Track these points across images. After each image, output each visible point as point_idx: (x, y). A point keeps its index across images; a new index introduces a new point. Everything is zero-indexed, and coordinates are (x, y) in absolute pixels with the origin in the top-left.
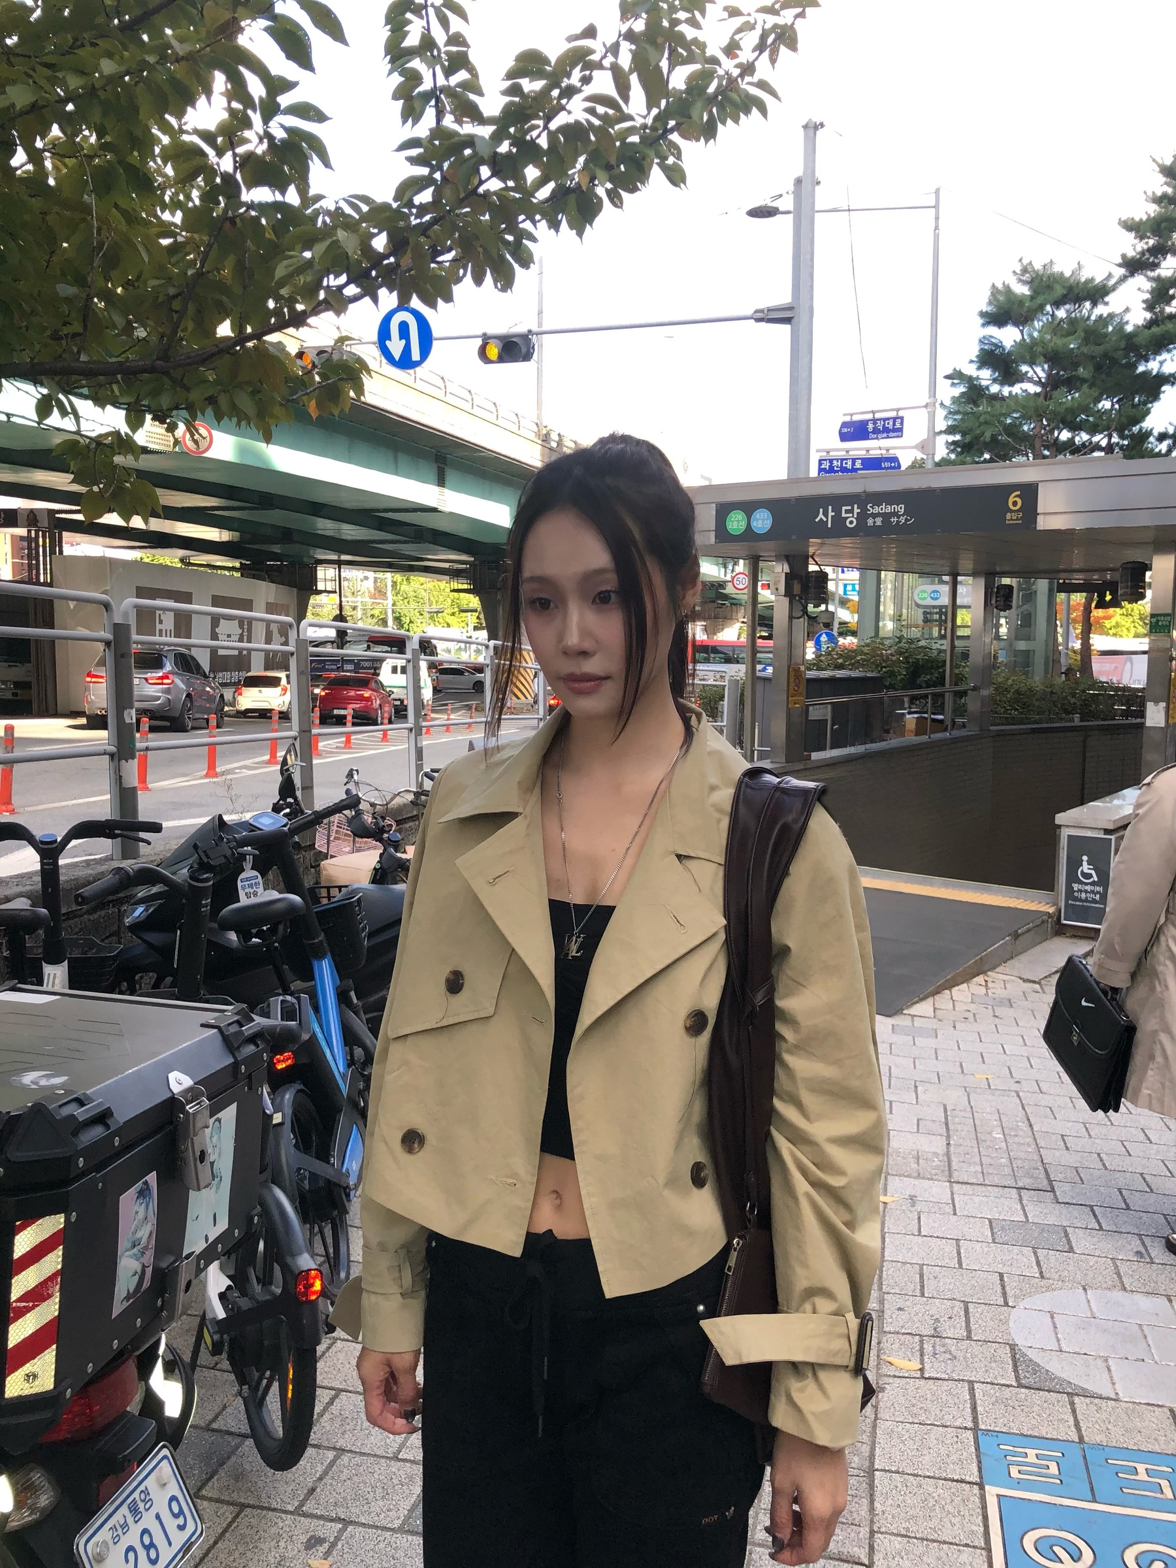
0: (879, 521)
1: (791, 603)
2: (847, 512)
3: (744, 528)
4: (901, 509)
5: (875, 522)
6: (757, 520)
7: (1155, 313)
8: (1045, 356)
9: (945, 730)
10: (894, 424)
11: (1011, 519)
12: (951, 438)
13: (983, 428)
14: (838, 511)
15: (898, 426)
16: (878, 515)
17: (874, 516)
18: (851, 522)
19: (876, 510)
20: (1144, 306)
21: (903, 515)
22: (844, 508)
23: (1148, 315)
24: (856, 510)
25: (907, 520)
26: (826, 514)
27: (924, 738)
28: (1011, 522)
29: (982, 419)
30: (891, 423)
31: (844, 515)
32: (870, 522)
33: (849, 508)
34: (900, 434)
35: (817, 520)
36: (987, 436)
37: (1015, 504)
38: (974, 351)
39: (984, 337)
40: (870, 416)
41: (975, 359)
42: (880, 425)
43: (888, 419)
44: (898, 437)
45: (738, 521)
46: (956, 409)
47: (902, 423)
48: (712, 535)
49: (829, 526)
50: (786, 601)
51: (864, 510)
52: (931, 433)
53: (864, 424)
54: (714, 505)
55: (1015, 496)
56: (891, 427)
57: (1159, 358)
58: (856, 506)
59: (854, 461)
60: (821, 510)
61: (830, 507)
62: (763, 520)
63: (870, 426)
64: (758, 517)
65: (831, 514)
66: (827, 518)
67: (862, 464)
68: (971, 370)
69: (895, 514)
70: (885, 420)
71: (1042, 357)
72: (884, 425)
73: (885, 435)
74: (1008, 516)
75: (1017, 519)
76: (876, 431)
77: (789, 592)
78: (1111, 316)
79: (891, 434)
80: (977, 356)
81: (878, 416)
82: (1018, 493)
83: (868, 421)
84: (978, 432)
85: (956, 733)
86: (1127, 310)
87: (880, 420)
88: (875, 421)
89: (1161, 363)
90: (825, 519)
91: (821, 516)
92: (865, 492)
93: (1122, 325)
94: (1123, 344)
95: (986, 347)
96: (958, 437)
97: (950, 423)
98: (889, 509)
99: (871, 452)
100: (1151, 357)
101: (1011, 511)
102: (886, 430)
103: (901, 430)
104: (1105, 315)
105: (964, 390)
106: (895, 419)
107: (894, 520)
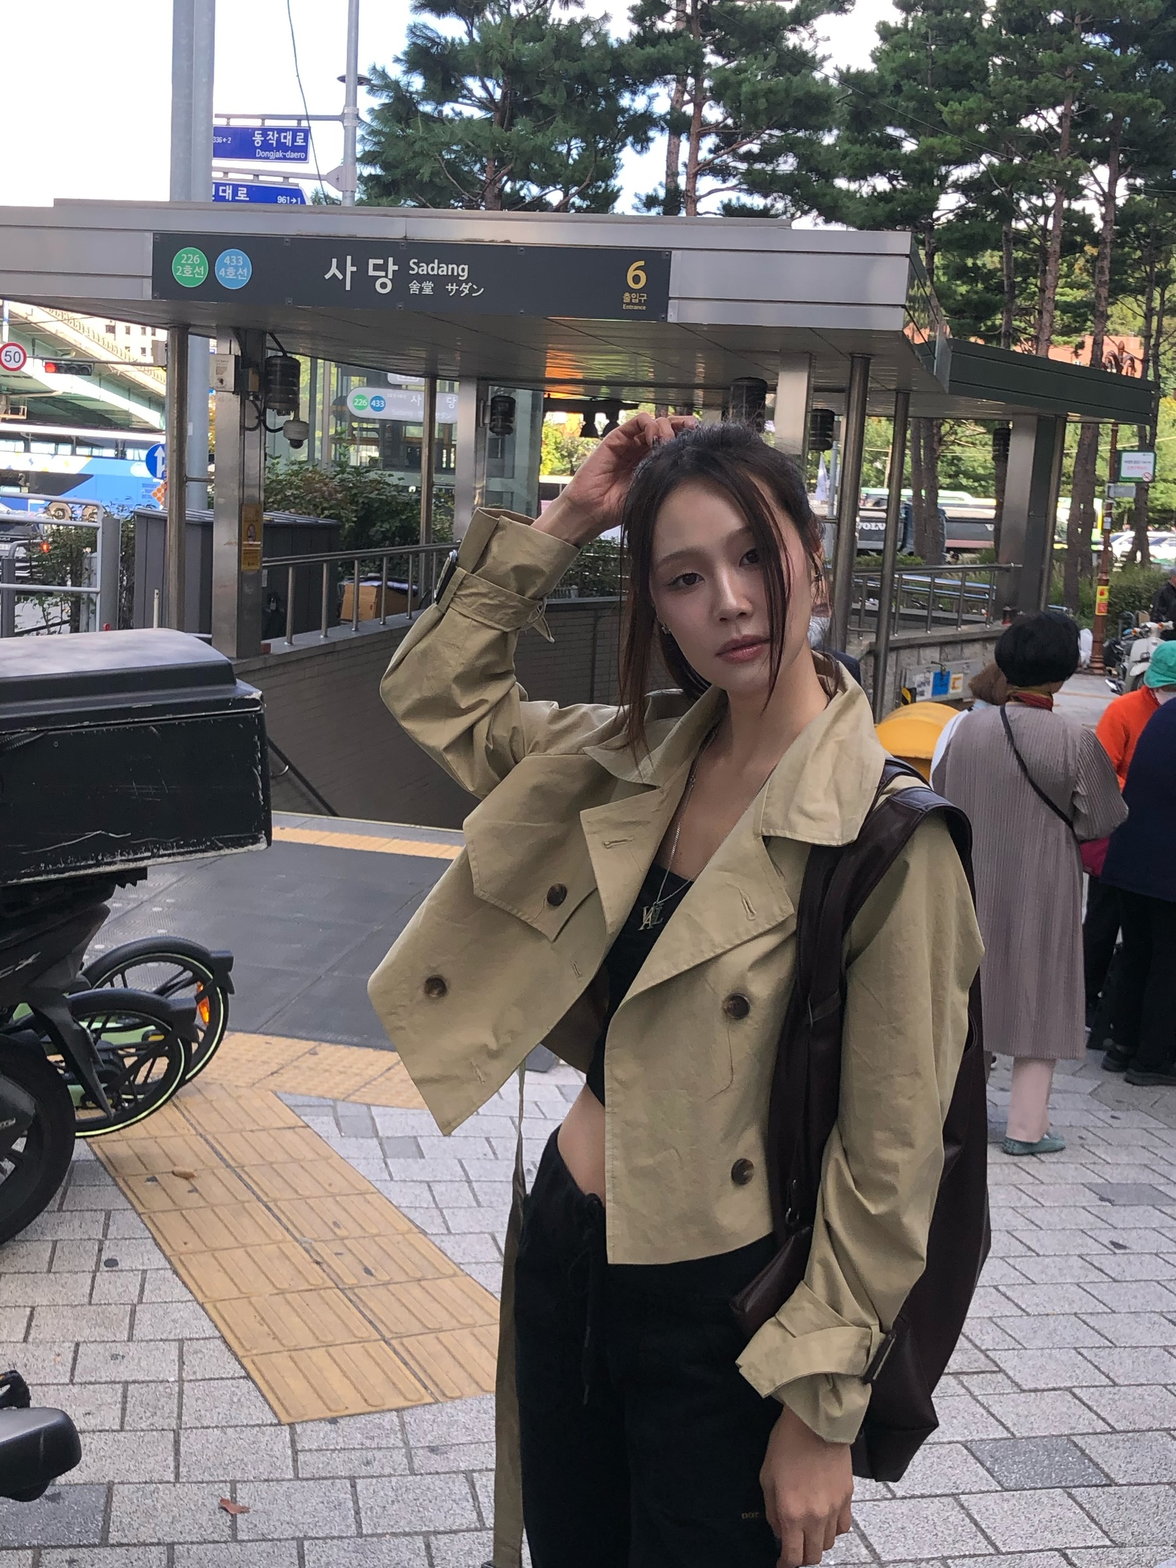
0: (428, 288)
1: (242, 403)
2: (377, 267)
3: (203, 277)
4: (463, 271)
5: (421, 289)
6: (226, 266)
7: (643, 28)
8: (503, 66)
10: (294, 140)
11: (631, 303)
12: (367, 171)
13: (418, 160)
14: (361, 265)
15: (300, 142)
16: (427, 277)
17: (421, 278)
18: (384, 286)
19: (424, 269)
20: (632, 15)
21: (466, 281)
22: (372, 262)
23: (635, 29)
24: (392, 267)
25: (471, 290)
26: (342, 268)
28: (630, 307)
29: (417, 147)
30: (290, 137)
31: (371, 273)
32: (414, 287)
33: (381, 262)
34: (302, 155)
35: (327, 276)
36: (425, 173)
37: (636, 279)
38: (402, 44)
39: (415, 26)
40: (257, 123)
41: (402, 57)
42: (272, 138)
43: (285, 130)
44: (300, 159)
45: (193, 266)
46: (379, 128)
47: (306, 139)
48: (148, 284)
49: (348, 288)
50: (236, 401)
51: (404, 268)
52: (350, 160)
53: (248, 133)
54: (150, 236)
55: (637, 269)
56: (289, 142)
57: (650, 91)
58: (391, 260)
59: (236, 188)
60: (334, 261)
61: (349, 258)
62: (237, 268)
63: (258, 139)
64: (227, 261)
65: (350, 268)
66: (344, 274)
67: (248, 194)
68: (396, 72)
69: (454, 279)
70: (280, 130)
71: (499, 68)
72: (278, 140)
73: (280, 154)
74: (627, 297)
75: (640, 303)
76: (266, 146)
77: (240, 388)
78: (587, 22)
79: (289, 154)
80: (406, 53)
81: (269, 123)
82: (642, 263)
83: (254, 130)
84: (412, 165)
86: (606, 17)
87: (272, 130)
88: (265, 131)
89: (651, 99)
90: (340, 277)
91: (334, 270)
92: (405, 238)
93: (602, 38)
94: (608, 65)
95: (419, 42)
96: (377, 171)
97: (367, 149)
98: (444, 270)
99: (261, 178)
100: (641, 87)
101: (632, 291)
102: (281, 147)
103: (304, 149)
104: (578, 20)
105: (387, 101)
106: (295, 132)
107: (452, 288)
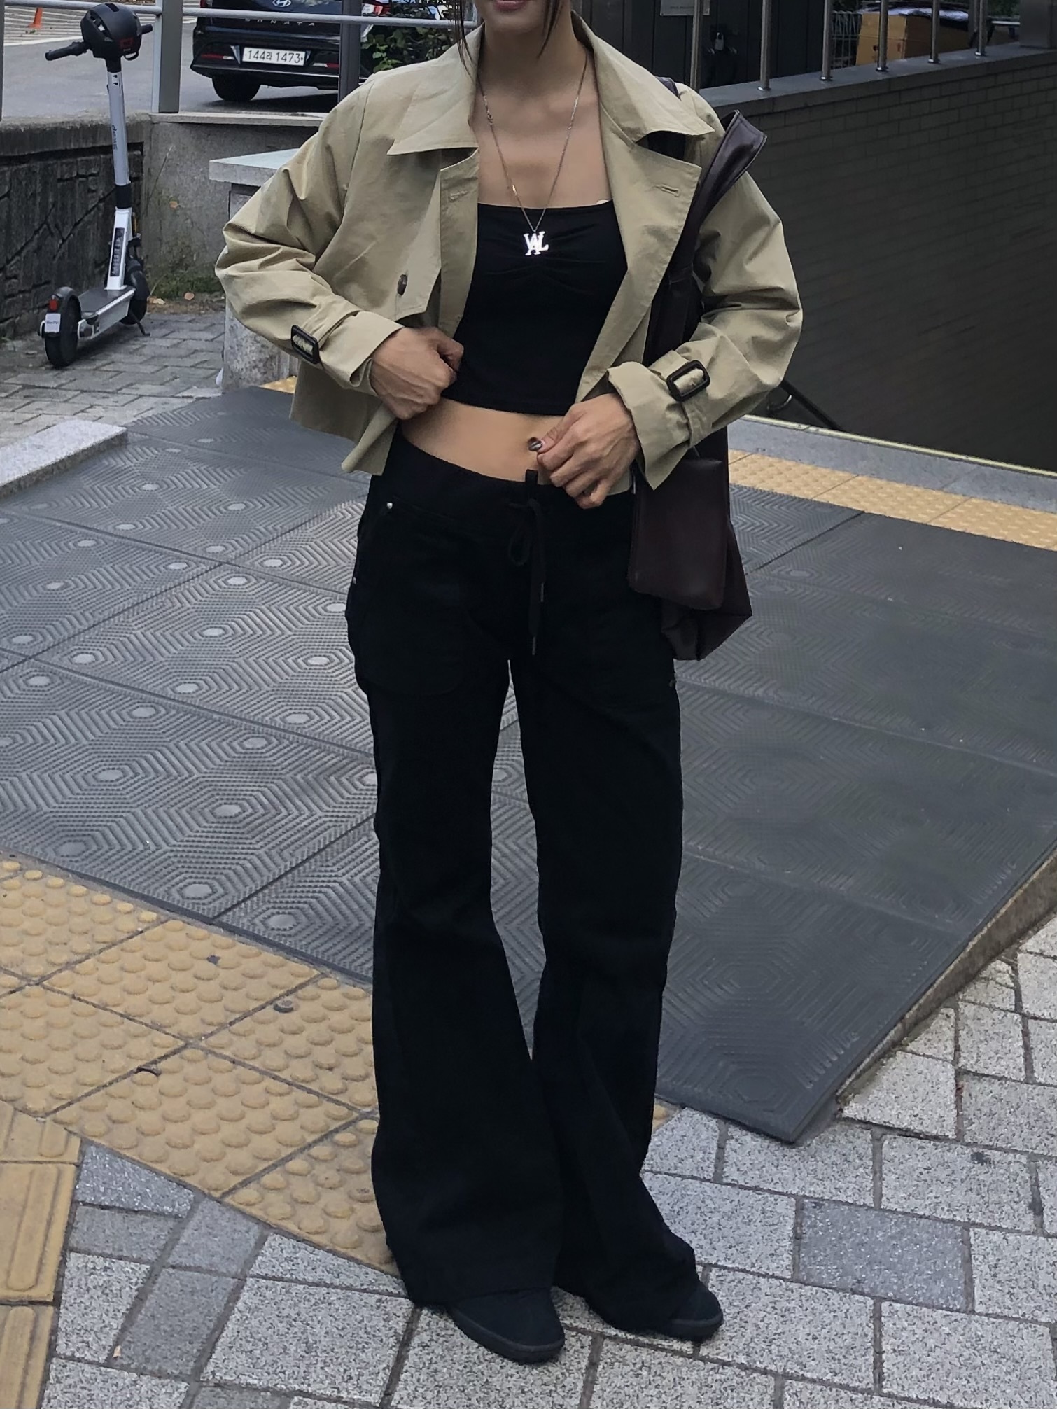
9: (972, 44)
27: (924, 63)
85: (998, 52)
